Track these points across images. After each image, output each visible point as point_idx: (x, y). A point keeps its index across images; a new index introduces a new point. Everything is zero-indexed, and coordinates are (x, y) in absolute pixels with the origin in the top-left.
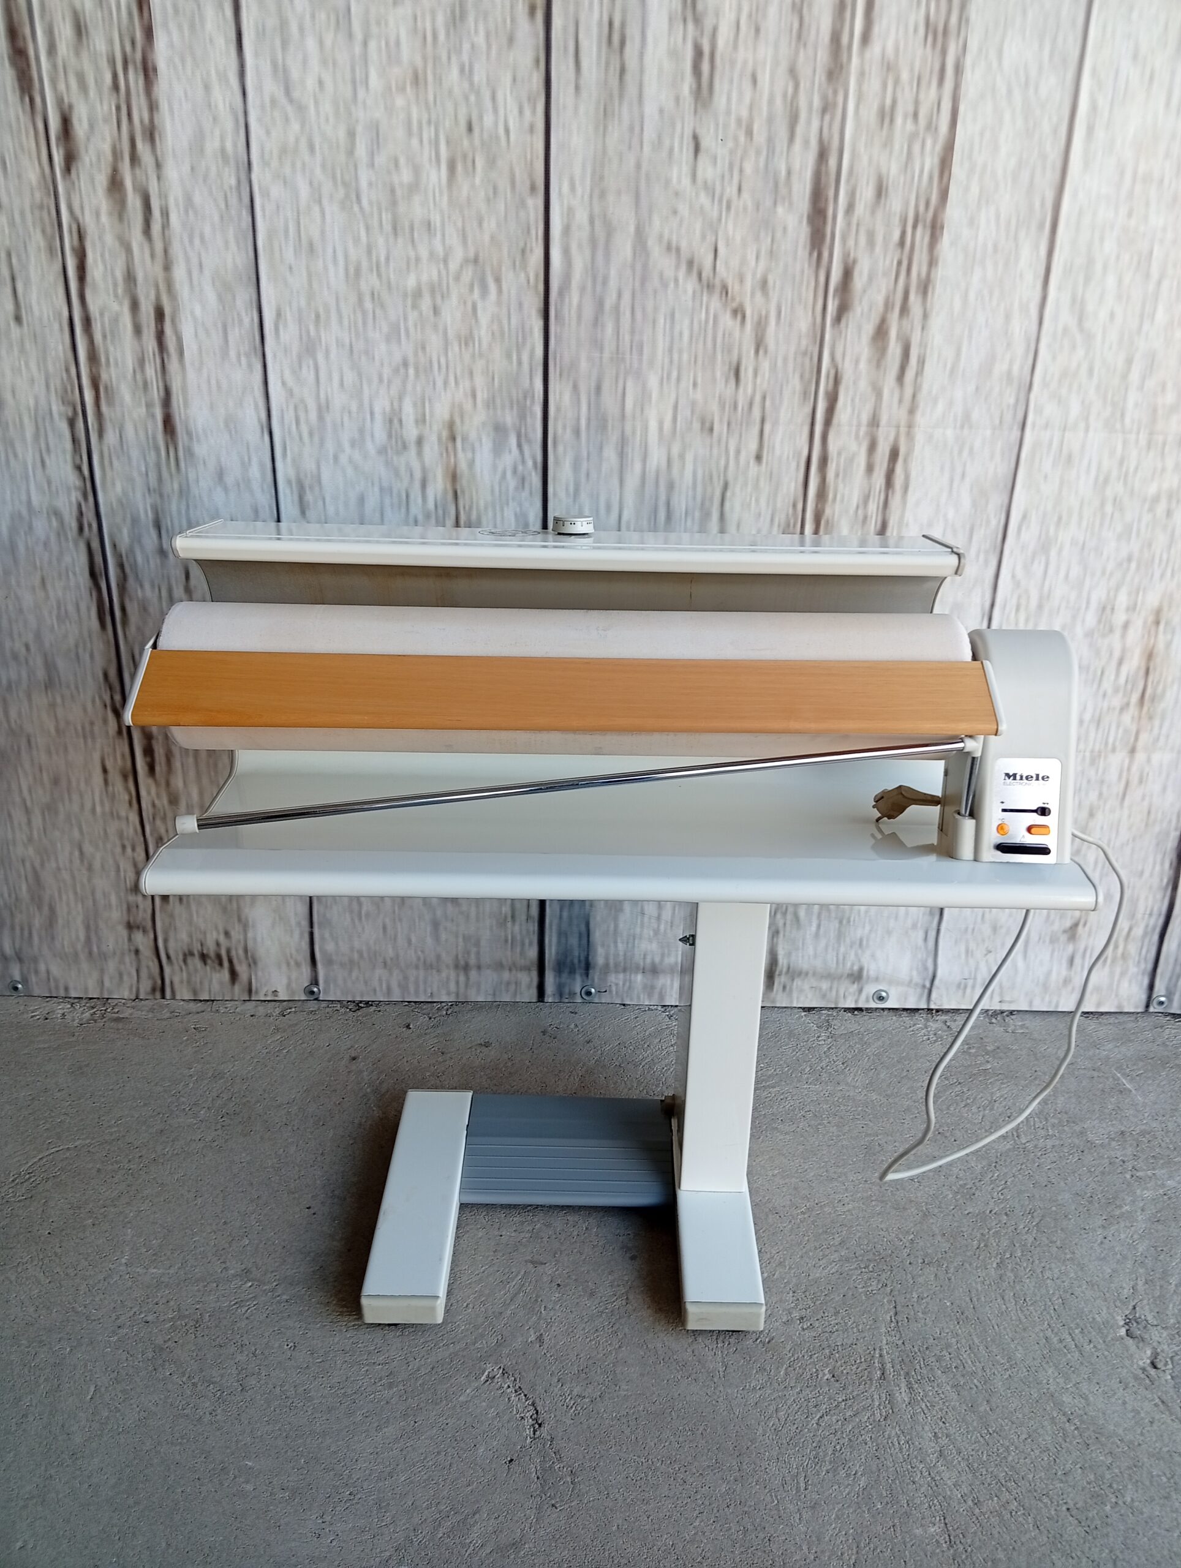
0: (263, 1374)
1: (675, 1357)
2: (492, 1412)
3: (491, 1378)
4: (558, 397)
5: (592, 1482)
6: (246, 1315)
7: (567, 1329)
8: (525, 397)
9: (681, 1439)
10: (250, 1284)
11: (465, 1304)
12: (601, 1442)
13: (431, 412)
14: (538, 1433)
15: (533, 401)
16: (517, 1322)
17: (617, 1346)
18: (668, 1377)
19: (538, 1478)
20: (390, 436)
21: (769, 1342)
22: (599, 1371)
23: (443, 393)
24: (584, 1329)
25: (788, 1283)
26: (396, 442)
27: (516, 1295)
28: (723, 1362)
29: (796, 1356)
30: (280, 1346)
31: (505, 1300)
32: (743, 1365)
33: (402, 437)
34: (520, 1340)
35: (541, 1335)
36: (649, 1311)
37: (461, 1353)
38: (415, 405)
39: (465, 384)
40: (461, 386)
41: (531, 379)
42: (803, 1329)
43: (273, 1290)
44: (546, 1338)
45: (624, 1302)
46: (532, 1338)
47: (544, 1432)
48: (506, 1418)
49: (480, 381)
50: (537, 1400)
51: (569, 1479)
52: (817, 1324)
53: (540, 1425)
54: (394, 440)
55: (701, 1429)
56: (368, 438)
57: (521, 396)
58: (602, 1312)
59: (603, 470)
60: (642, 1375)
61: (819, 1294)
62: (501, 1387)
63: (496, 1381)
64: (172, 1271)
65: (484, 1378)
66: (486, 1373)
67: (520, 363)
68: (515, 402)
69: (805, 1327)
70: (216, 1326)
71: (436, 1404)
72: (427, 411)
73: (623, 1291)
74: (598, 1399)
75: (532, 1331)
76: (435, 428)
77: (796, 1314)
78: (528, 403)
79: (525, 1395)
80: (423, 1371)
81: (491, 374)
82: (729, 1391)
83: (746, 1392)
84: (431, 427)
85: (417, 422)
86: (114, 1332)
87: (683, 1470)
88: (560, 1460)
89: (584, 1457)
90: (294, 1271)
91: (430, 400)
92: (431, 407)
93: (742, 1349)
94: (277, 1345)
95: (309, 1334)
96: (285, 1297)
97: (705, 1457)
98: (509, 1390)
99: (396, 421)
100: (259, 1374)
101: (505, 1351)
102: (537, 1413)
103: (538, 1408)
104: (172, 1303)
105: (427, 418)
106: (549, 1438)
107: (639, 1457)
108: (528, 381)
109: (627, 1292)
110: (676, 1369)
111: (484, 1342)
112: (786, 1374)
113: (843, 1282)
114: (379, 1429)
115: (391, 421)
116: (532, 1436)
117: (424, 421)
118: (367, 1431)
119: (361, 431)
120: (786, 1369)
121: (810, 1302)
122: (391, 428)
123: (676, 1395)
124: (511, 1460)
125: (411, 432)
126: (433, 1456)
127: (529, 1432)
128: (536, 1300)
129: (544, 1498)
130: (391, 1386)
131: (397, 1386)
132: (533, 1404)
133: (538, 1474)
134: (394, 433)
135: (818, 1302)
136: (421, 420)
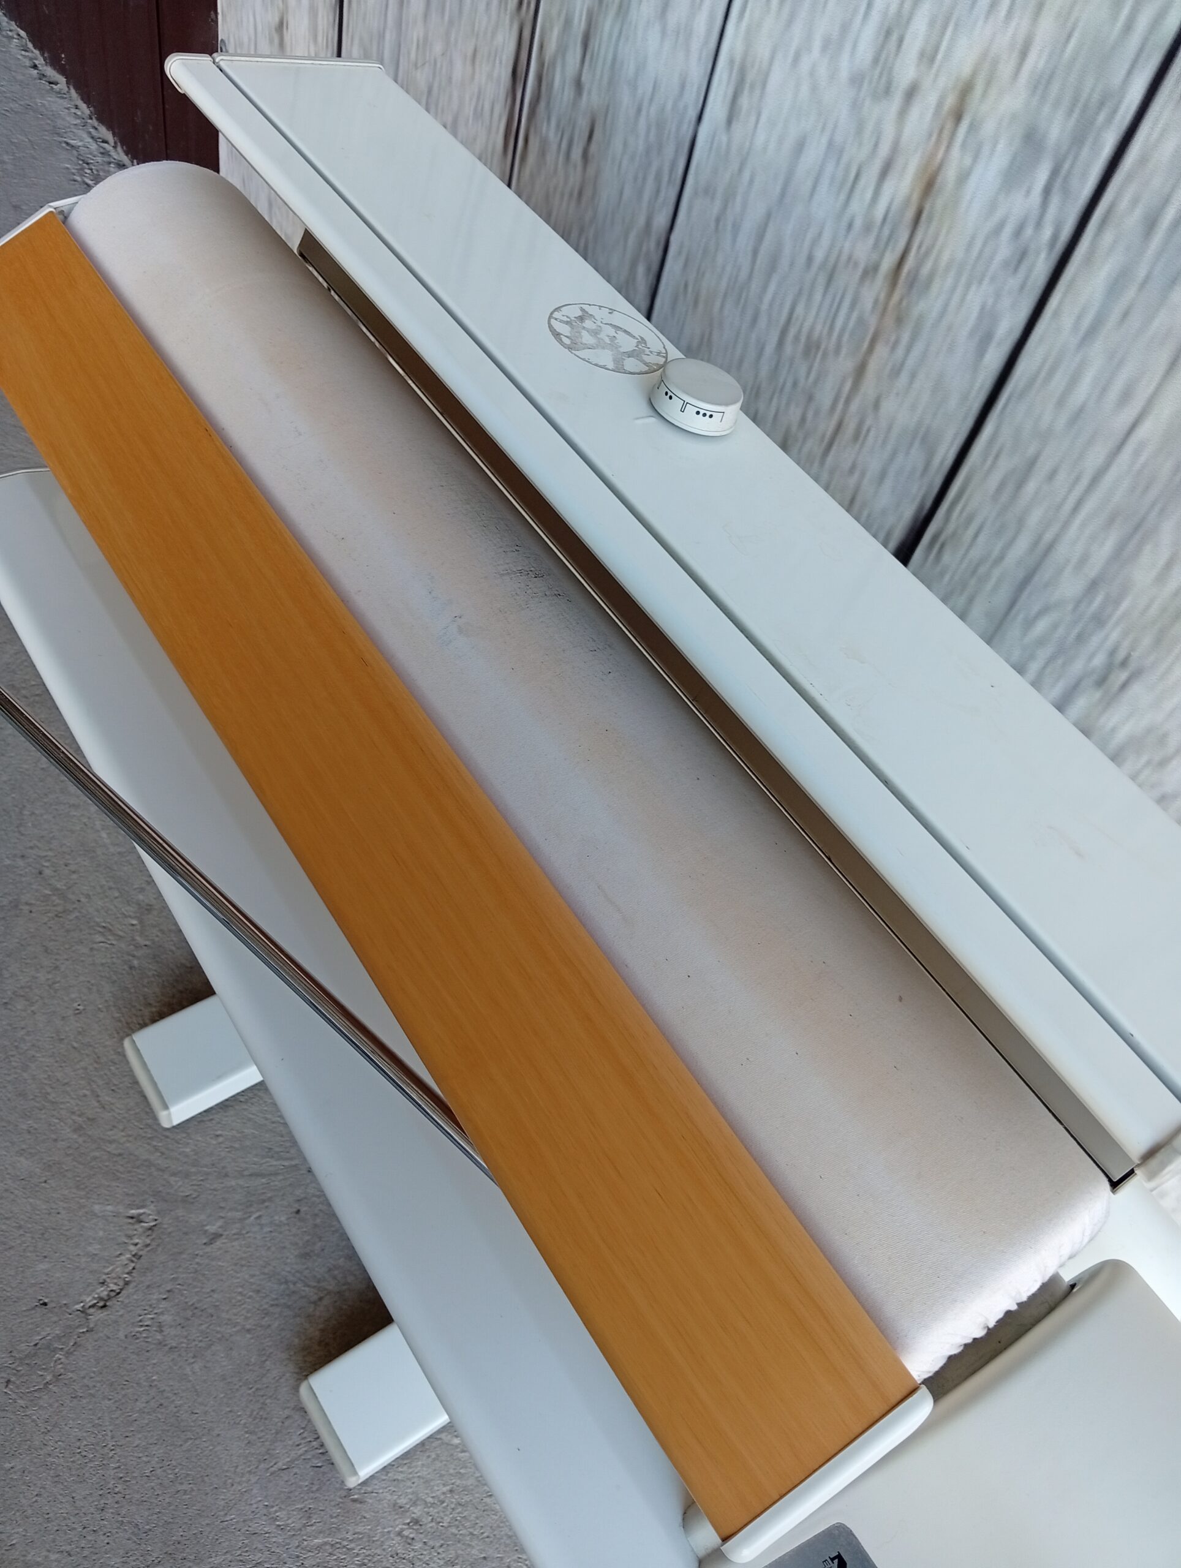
0: (33, 1008)
1: (268, 1401)
2: (94, 1248)
3: (138, 1219)
4: (1155, 135)
5: (56, 1405)
6: (95, 946)
7: (242, 1259)
8: (1102, 104)
9: (159, 1471)
10: (134, 922)
11: (219, 1132)
12: (112, 1384)
13: (950, 48)
14: (92, 1310)
15: (1109, 120)
16: (225, 1200)
17: (248, 1327)
18: (236, 1408)
19: (36, 1345)
20: (876, 60)
21: (354, 1501)
22: (203, 1327)
23: (980, 23)
24: (253, 1276)
25: (461, 1476)
26: (881, 74)
27: (262, 1175)
28: (292, 1461)
29: (352, 1545)
30: (73, 1000)
31: (247, 1169)
32: (300, 1487)
33: (891, 69)
34: (203, 1217)
35: (221, 1235)
36: (317, 1333)
37: (153, 1169)
38: (932, 24)
39: (1020, 24)
40: (1013, 24)
41: (1130, 73)
42: (399, 1534)
43: (138, 947)
44: (218, 1243)
45: (315, 1298)
46: (212, 1229)
47: (97, 1316)
48: (95, 1266)
49: (1047, 26)
50: (132, 1285)
51: (49, 1378)
52: (418, 1546)
53: (104, 1306)
54: (878, 70)
55: (185, 1487)
56: (848, 47)
57: (1096, 97)
58: (286, 1282)
59: (1156, 323)
60: (223, 1378)
61: (468, 1524)
62: (130, 1237)
63: (136, 1226)
64: (112, 849)
65: (134, 1212)
66: (141, 1211)
67: (1128, 27)
68: (1080, 105)
69: (406, 1533)
70: (68, 931)
71: (78, 1187)
72: (945, 44)
73: (330, 1288)
74: (166, 1348)
75: (220, 1223)
76: (942, 81)
77: (417, 1511)
78: (1101, 118)
79: (134, 1268)
80: (111, 1148)
81: (1069, 25)
82: (255, 1491)
83: (265, 1511)
84: (937, 76)
85: (922, 55)
86: (15, 856)
87: (118, 1497)
88: (69, 1354)
89: (84, 1378)
90: (173, 948)
91: (956, 25)
92: (953, 39)
93: (324, 1473)
94: (73, 996)
95: (101, 1015)
96: (136, 963)
97: (147, 1513)
98: (132, 1248)
99: (894, 37)
100: (32, 1004)
101: (180, 1212)
102: (119, 1293)
103: (123, 1292)
104: (74, 876)
105: (940, 57)
106: (92, 1325)
107: (112, 1437)
108: (1123, 72)
109: (329, 1293)
110: (252, 1411)
111: (180, 1183)
112: (319, 1548)
113: (506, 1545)
114: (21, 1152)
115: (888, 33)
116: (87, 1306)
117: (932, 60)
118: (13, 1143)
119: (845, 28)
120: (326, 1543)
121: (447, 1519)
122: (883, 46)
123: (216, 1432)
124: (45, 1304)
125: (906, 70)
126: (14, 1224)
127: (89, 1300)
128: (264, 1201)
129: (13, 1366)
130: (78, 1129)
131: (80, 1136)
132: (127, 1283)
133: (41, 1342)
134: (883, 56)
135: (454, 1530)
136: (928, 57)
